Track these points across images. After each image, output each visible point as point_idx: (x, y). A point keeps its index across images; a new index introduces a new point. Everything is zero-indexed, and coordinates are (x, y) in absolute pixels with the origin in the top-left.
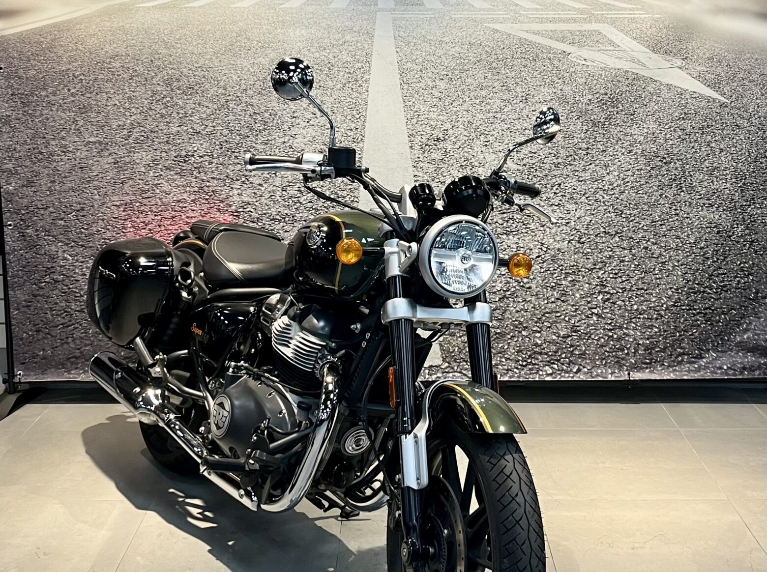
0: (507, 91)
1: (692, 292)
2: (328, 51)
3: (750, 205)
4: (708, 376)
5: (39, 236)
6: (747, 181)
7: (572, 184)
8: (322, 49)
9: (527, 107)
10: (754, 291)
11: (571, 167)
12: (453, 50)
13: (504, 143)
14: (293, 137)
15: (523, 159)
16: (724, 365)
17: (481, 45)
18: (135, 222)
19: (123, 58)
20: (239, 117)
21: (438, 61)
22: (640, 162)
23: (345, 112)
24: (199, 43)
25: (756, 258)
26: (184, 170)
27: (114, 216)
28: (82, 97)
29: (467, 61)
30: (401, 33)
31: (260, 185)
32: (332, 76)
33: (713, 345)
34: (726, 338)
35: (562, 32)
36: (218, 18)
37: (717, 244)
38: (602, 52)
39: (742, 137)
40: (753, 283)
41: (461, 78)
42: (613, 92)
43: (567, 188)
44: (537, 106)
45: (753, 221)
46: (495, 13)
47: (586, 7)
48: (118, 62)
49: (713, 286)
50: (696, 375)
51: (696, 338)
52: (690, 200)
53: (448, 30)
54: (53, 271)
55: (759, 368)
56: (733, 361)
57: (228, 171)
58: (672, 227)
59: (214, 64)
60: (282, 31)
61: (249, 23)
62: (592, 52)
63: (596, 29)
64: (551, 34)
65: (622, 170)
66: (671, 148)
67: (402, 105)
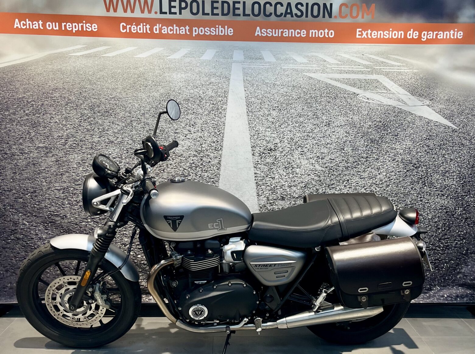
0: (316, 118)
2: (199, 89)
3: (467, 195)
4: (435, 301)
5: (6, 209)
6: (466, 180)
7: (356, 180)
8: (195, 87)
9: (329, 129)
10: (466, 249)
11: (356, 169)
12: (282, 90)
13: (314, 153)
15: (325, 164)
16: (445, 294)
17: (300, 87)
18: (71, 200)
19: (61, 90)
20: (139, 132)
21: (272, 98)
22: (400, 167)
23: (210, 130)
24: (112, 82)
25: (469, 228)
27: (57, 197)
28: (33, 116)
29: (291, 98)
30: (248, 78)
32: (202, 106)
33: (439, 282)
34: (447, 278)
35: (354, 80)
36: (125, 65)
37: (445, 220)
38: (379, 94)
39: (465, 151)
40: (466, 244)
41: (287, 109)
42: (385, 121)
43: (353, 183)
44: (336, 129)
45: (468, 206)
46: (311, 66)
47: (370, 63)
48: (57, 93)
49: (441, 246)
50: (428, 301)
51: (428, 278)
52: (430, 191)
53: (279, 77)
54: (16, 232)
55: (467, 296)
56: (450, 292)
59: (123, 96)
60: (169, 75)
61: (147, 68)
62: (373, 94)
63: (375, 78)
64: (346, 81)
65: (388, 172)
66: (420, 158)
67: (248, 126)
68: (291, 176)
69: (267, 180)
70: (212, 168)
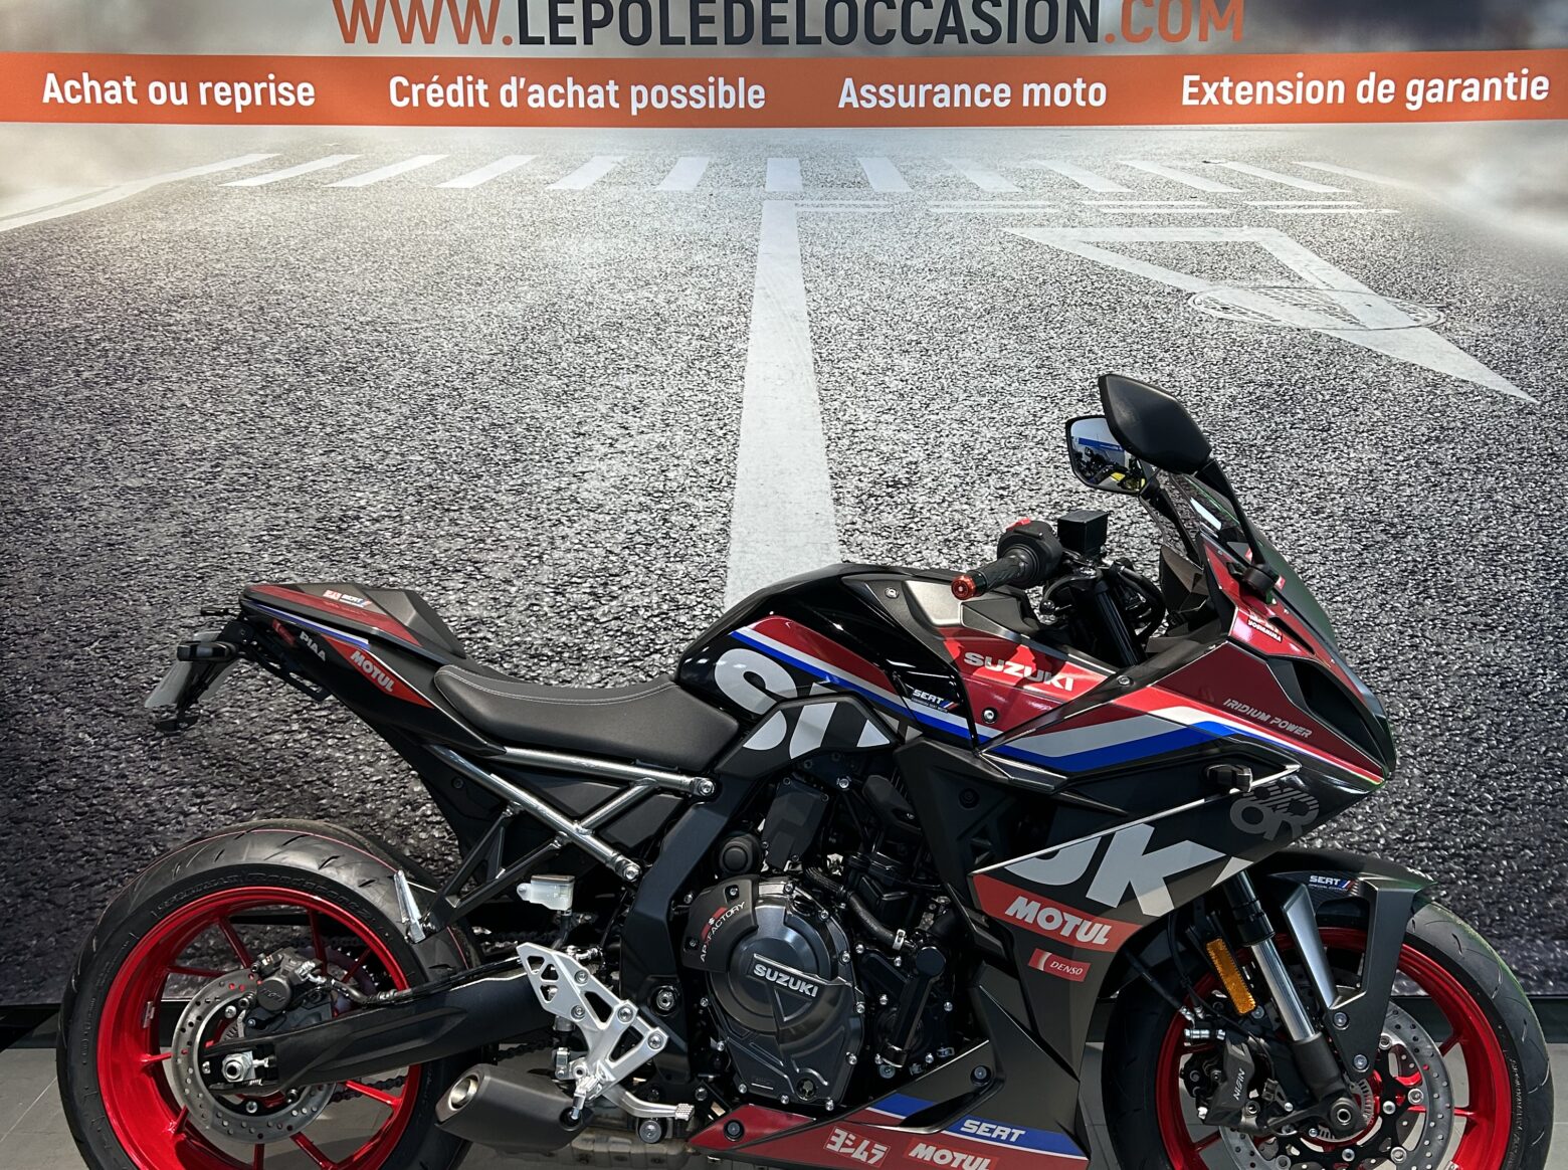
0: (1049, 378)
1: (1441, 813)
2: (655, 289)
5: (21, 694)
8: (641, 283)
12: (932, 285)
14: (579, 477)
17: (993, 275)
19: (197, 301)
20: (458, 434)
21: (897, 312)
22: (1341, 535)
23: (691, 423)
24: (366, 270)
26: (337, 549)
28: (108, 389)
29: (962, 311)
30: (817, 249)
31: (507, 582)
32: (664, 345)
33: (1483, 923)
34: (1511, 909)
35: (1174, 246)
36: (408, 214)
37: (1499, 710)
38: (1263, 290)
39: (1564, 479)
41: (948, 347)
42: (1284, 381)
46: (1029, 203)
47: (1231, 190)
48: (185, 312)
49: (1486, 799)
52: (1443, 615)
53: (920, 242)
54: (55, 767)
56: (1523, 957)
57: (436, 551)
58: (1403, 674)
59: (400, 317)
60: (553, 243)
61: (479, 224)
62: (1241, 291)
63: (1250, 240)
64: (1150, 250)
66: (1410, 502)
67: (818, 409)
70: (701, 546)
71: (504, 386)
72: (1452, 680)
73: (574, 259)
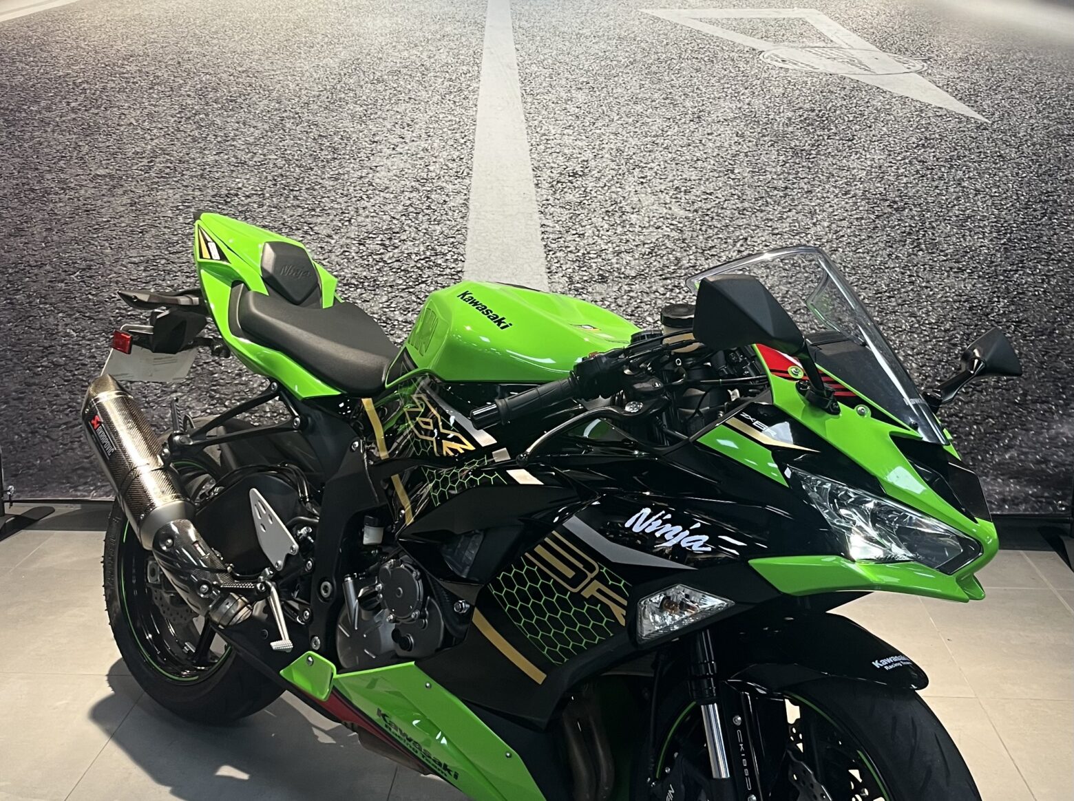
0: (672, 106)
2: (421, 49)
3: (1017, 271)
5: (33, 304)
6: (1013, 236)
7: (763, 239)
8: (412, 45)
9: (700, 129)
10: (1021, 392)
11: (762, 215)
12: (596, 46)
13: (668, 180)
14: (374, 169)
15: (693, 203)
17: (635, 40)
18: (160, 285)
19: (140, 58)
20: (299, 142)
21: (574, 63)
22: (861, 208)
23: (444, 135)
24: (242, 38)
25: (1025, 345)
28: (86, 113)
29: (615, 62)
30: (523, 23)
31: (329, 236)
32: (427, 85)
34: (980, 458)
35: (750, 20)
37: (968, 326)
38: (808, 49)
39: (1008, 173)
40: (1017, 381)
41: (606, 86)
42: (822, 108)
43: (756, 244)
44: (715, 128)
45: (1021, 293)
48: (133, 65)
52: (931, 262)
53: (588, 18)
54: (52, 351)
55: (1026, 500)
56: (989, 490)
57: (285, 217)
58: (905, 301)
59: (263, 68)
60: (357, 21)
61: (312, 8)
62: (794, 49)
63: (799, 16)
64: (734, 23)
65: (835, 219)
66: (906, 187)
67: (524, 126)
68: (620, 230)
69: (569, 239)
70: (451, 214)
71: (327, 111)
72: (936, 305)
73: (370, 30)
